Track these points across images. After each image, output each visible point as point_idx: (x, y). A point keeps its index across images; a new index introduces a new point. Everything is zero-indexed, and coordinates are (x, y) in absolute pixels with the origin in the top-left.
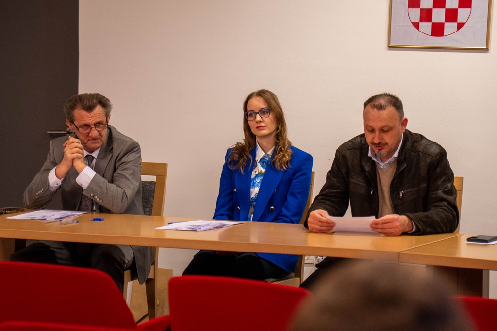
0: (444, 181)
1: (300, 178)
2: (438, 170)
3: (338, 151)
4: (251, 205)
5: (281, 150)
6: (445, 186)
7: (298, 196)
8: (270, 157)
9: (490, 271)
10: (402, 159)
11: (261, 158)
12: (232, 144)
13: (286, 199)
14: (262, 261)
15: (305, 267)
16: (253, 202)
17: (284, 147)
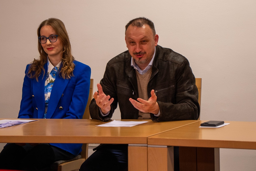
0: (188, 84)
1: (81, 84)
2: (184, 75)
3: (108, 64)
4: (46, 106)
5: (66, 64)
6: (189, 87)
7: (80, 97)
8: (59, 69)
9: (220, 149)
10: (156, 67)
11: (51, 70)
12: (30, 61)
13: (71, 100)
14: (52, 147)
15: (89, 150)
16: (47, 103)
17: (69, 62)
